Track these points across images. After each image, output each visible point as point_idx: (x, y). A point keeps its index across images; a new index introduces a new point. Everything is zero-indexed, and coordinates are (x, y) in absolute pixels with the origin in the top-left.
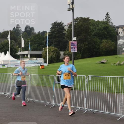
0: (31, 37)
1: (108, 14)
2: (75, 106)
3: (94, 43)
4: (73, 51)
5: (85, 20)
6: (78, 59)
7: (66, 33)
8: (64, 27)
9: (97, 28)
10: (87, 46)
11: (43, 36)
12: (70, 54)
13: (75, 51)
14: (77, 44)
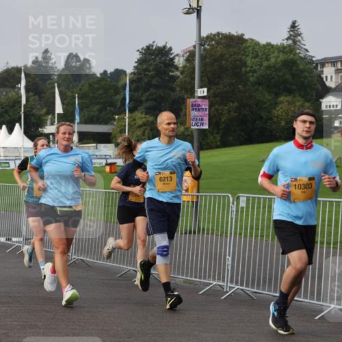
0: (82, 86)
1: (296, 25)
2: (200, 278)
3: (257, 106)
4: (196, 127)
5: (233, 40)
6: (210, 147)
7: (179, 77)
8: (172, 59)
9: (265, 64)
10: (237, 114)
11: (114, 83)
12: (189, 135)
13: (202, 127)
14: (207, 107)
